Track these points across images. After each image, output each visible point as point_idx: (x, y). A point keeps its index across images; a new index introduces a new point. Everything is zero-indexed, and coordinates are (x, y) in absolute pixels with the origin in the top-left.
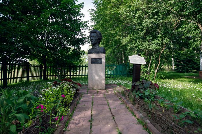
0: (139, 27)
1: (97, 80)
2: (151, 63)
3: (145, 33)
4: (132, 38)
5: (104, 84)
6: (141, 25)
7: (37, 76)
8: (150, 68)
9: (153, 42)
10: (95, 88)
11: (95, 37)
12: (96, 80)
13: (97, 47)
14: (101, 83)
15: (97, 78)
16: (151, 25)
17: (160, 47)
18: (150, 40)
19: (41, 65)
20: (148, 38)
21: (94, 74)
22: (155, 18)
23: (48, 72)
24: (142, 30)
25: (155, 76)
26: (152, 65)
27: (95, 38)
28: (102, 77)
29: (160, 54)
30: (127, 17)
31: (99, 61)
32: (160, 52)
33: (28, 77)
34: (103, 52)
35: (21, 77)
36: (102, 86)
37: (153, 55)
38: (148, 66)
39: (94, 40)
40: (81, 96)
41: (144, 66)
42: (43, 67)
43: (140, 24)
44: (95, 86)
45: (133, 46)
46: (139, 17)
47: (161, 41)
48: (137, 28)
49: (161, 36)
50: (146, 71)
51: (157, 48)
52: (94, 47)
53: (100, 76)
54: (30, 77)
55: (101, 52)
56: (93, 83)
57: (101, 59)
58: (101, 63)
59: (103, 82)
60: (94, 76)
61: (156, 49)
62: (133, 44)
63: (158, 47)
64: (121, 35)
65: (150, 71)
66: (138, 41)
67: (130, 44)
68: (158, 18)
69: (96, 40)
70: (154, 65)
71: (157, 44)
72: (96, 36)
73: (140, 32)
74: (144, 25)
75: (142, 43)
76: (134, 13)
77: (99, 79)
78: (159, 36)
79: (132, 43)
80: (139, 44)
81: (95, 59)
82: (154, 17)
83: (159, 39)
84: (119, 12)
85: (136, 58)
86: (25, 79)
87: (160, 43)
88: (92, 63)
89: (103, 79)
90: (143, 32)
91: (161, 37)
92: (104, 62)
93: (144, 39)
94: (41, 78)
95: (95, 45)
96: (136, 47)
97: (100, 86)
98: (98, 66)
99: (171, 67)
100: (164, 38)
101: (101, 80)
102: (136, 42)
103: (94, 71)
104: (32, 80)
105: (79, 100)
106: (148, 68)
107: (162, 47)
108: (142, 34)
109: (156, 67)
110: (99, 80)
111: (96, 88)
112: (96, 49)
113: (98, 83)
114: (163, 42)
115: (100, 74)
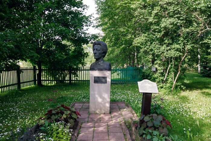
0: (156, 27)
1: (101, 103)
2: (169, 71)
3: (163, 35)
4: (146, 38)
5: (108, 107)
6: (158, 25)
7: (30, 81)
8: (167, 76)
9: (173, 47)
10: (97, 112)
11: (99, 50)
12: (99, 102)
13: (101, 62)
14: (105, 107)
15: (100, 100)
16: (170, 26)
17: (181, 54)
18: (169, 43)
19: (35, 67)
20: (166, 41)
21: (97, 96)
22: (176, 17)
23: (44, 74)
24: (160, 31)
25: (173, 88)
26: (170, 73)
27: (99, 52)
28: (106, 99)
29: (181, 61)
30: (141, 15)
31: (104, 80)
32: (180, 59)
33: (19, 83)
34: (108, 69)
35: (11, 85)
36: (106, 110)
37: (171, 61)
38: (165, 73)
39: (98, 54)
40: (80, 128)
41: (160, 75)
42: (38, 70)
43: (157, 23)
44: (97, 110)
45: (148, 49)
46: (156, 15)
47: (182, 46)
48: (153, 28)
49: (182, 39)
50: (162, 80)
51: (176, 54)
52: (98, 62)
53: (103, 99)
54: (22, 83)
55: (106, 69)
56: (95, 106)
57: (105, 78)
58: (106, 82)
59: (108, 105)
60: (97, 98)
61: (175, 56)
62: (148, 47)
63: (178, 54)
64: (133, 34)
65: (167, 80)
66: (155, 44)
67: (143, 47)
68: (180, 17)
69: (100, 54)
70: (173, 73)
71: (177, 50)
72: (101, 49)
73: (156, 33)
74: (163, 25)
75: (159, 46)
76: (151, 8)
77: (103, 101)
78: (180, 40)
79: (147, 45)
80: (154, 48)
81: (98, 77)
82: (175, 15)
83: (180, 43)
84: (131, 7)
85: (147, 84)
86: (16, 87)
87: (181, 48)
88: (94, 83)
89: (108, 102)
90: (160, 34)
91: (182, 41)
92: (109, 82)
93: (161, 41)
94: (35, 83)
95: (99, 60)
96: (152, 50)
97: (104, 110)
98: (102, 86)
99: (197, 66)
100: (187, 43)
101: (105, 103)
102: (151, 43)
103: (96, 93)
104: (24, 87)
105: (77, 136)
106: (164, 76)
107: (184, 53)
108: (159, 35)
109: (175, 76)
110: (103, 103)
111: (99, 112)
112: (99, 64)
113: (102, 106)
114: (185, 47)
115: (103, 95)
